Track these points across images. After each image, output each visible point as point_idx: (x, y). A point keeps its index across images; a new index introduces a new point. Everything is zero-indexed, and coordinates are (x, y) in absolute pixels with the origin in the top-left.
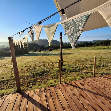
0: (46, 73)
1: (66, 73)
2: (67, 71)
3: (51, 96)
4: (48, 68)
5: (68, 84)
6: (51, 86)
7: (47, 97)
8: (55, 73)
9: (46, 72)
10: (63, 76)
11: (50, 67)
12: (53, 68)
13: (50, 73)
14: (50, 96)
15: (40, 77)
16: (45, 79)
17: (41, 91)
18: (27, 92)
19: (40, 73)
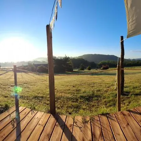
0: (96, 98)
1: (129, 98)
2: (131, 95)
3: (102, 134)
4: (99, 91)
5: (132, 112)
6: (103, 114)
7: (95, 136)
8: (111, 98)
9: (96, 96)
10: (125, 102)
11: (102, 89)
12: (107, 92)
13: (102, 98)
14: (100, 134)
15: (87, 102)
16: (93, 106)
17: (85, 122)
18: (63, 117)
19: (86, 97)
